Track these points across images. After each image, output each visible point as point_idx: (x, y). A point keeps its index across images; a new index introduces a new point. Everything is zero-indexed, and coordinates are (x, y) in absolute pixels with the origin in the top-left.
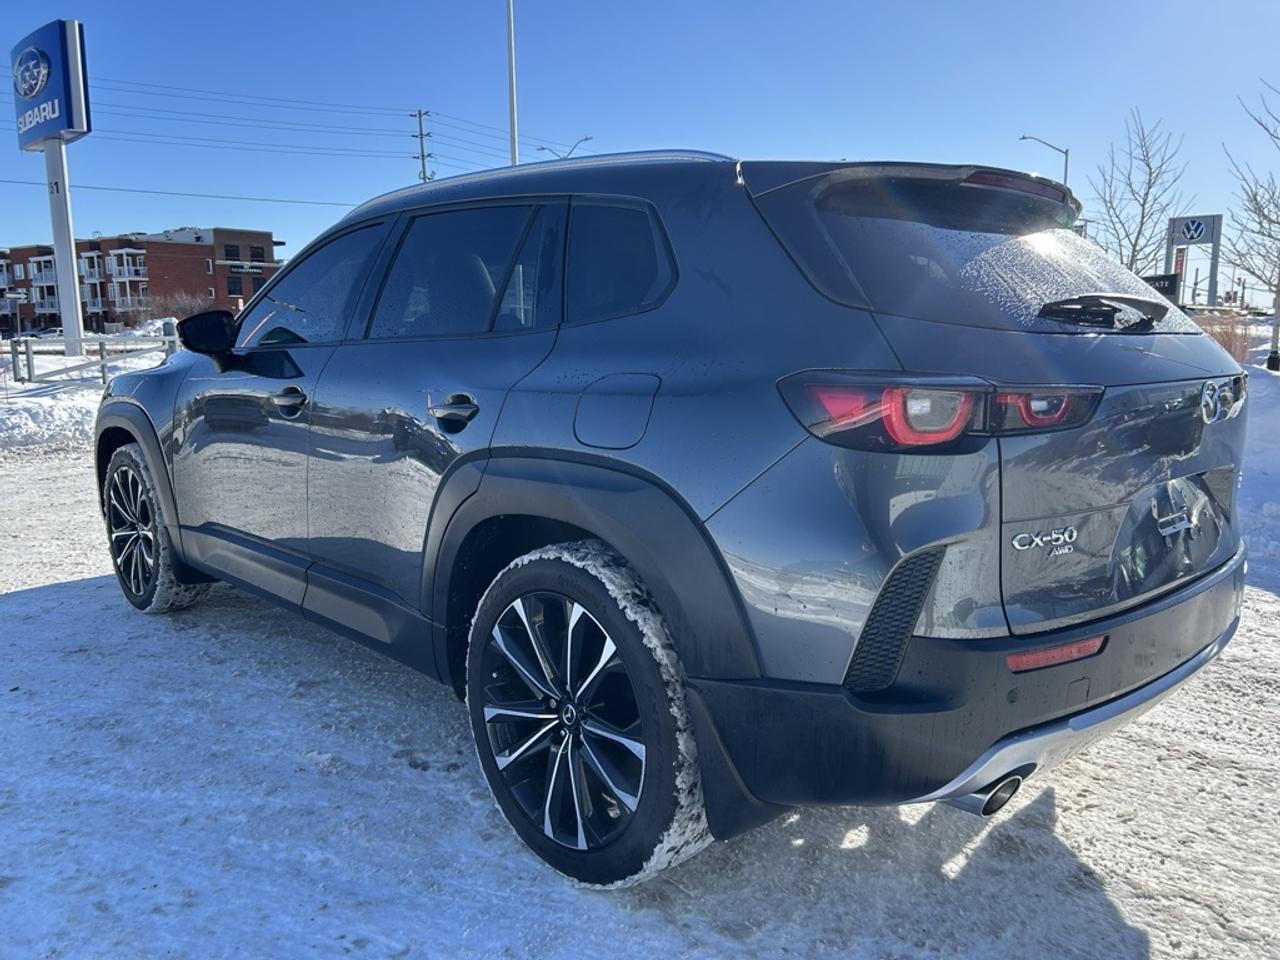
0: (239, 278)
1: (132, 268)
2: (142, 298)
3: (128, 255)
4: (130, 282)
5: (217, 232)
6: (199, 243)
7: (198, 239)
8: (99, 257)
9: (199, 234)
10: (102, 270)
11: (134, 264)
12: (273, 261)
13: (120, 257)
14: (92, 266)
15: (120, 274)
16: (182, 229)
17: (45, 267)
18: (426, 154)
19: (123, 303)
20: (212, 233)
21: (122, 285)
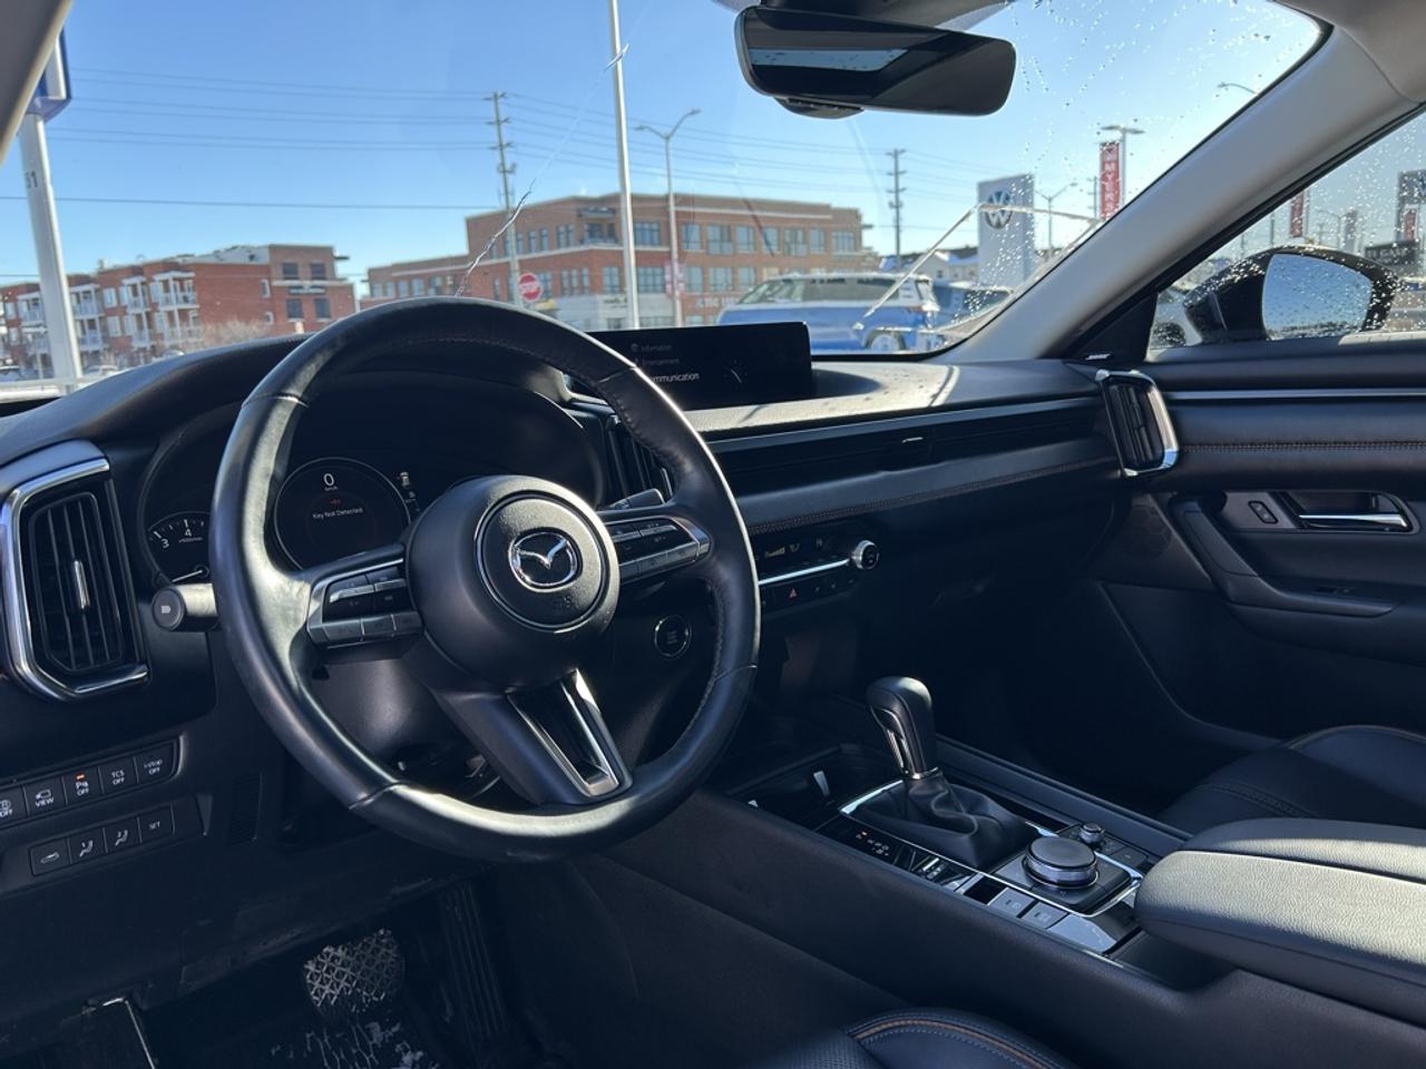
0: (299, 300)
1: (181, 295)
2: (192, 327)
3: (175, 279)
4: (180, 311)
5: (274, 249)
6: (253, 263)
7: (252, 257)
8: (143, 284)
9: (253, 253)
10: (147, 297)
11: (182, 289)
12: (335, 279)
13: (166, 283)
14: (135, 293)
15: (167, 301)
16: (234, 248)
17: (85, 298)
18: (504, 143)
19: (173, 335)
20: (267, 251)
21: (170, 314)
